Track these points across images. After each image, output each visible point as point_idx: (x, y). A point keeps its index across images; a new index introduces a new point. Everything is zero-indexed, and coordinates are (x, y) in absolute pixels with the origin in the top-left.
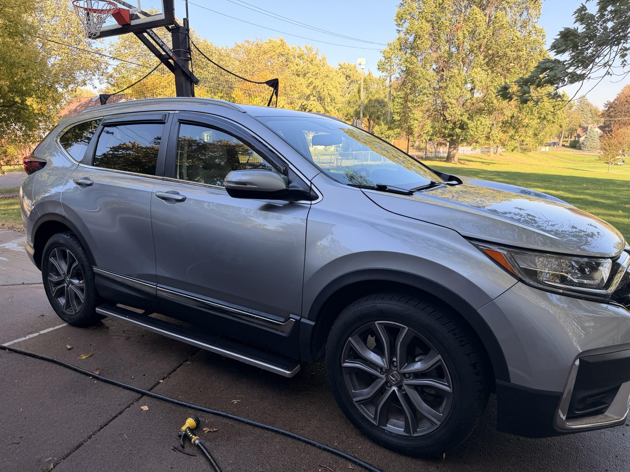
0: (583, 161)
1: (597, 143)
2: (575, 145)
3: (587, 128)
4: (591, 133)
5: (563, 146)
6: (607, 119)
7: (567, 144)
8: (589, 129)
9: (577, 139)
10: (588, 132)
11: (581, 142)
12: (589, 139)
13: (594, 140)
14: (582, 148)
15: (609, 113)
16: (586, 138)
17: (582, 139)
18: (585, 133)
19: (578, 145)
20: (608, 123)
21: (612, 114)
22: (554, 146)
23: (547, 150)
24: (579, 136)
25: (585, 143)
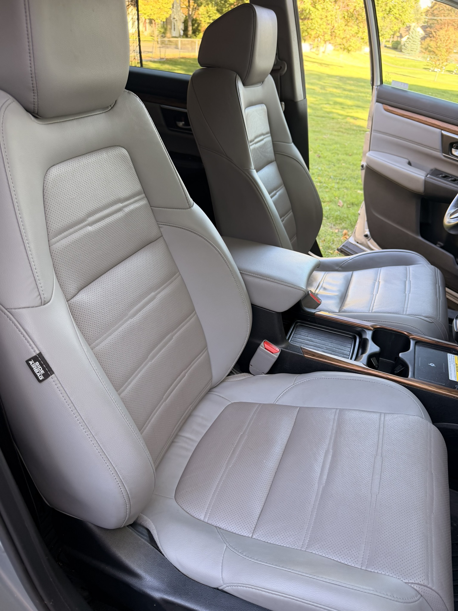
0: (404, 65)
1: (418, 46)
2: (396, 47)
3: (410, 26)
4: (414, 33)
5: (386, 47)
6: (431, 17)
7: (390, 45)
8: (412, 28)
9: (399, 39)
10: (410, 32)
11: (402, 43)
12: (410, 40)
13: (415, 42)
14: (403, 50)
15: (433, 11)
16: (408, 38)
17: (404, 40)
18: (407, 33)
19: (399, 47)
20: (431, 22)
21: (436, 12)
24: (401, 36)
25: (406, 45)
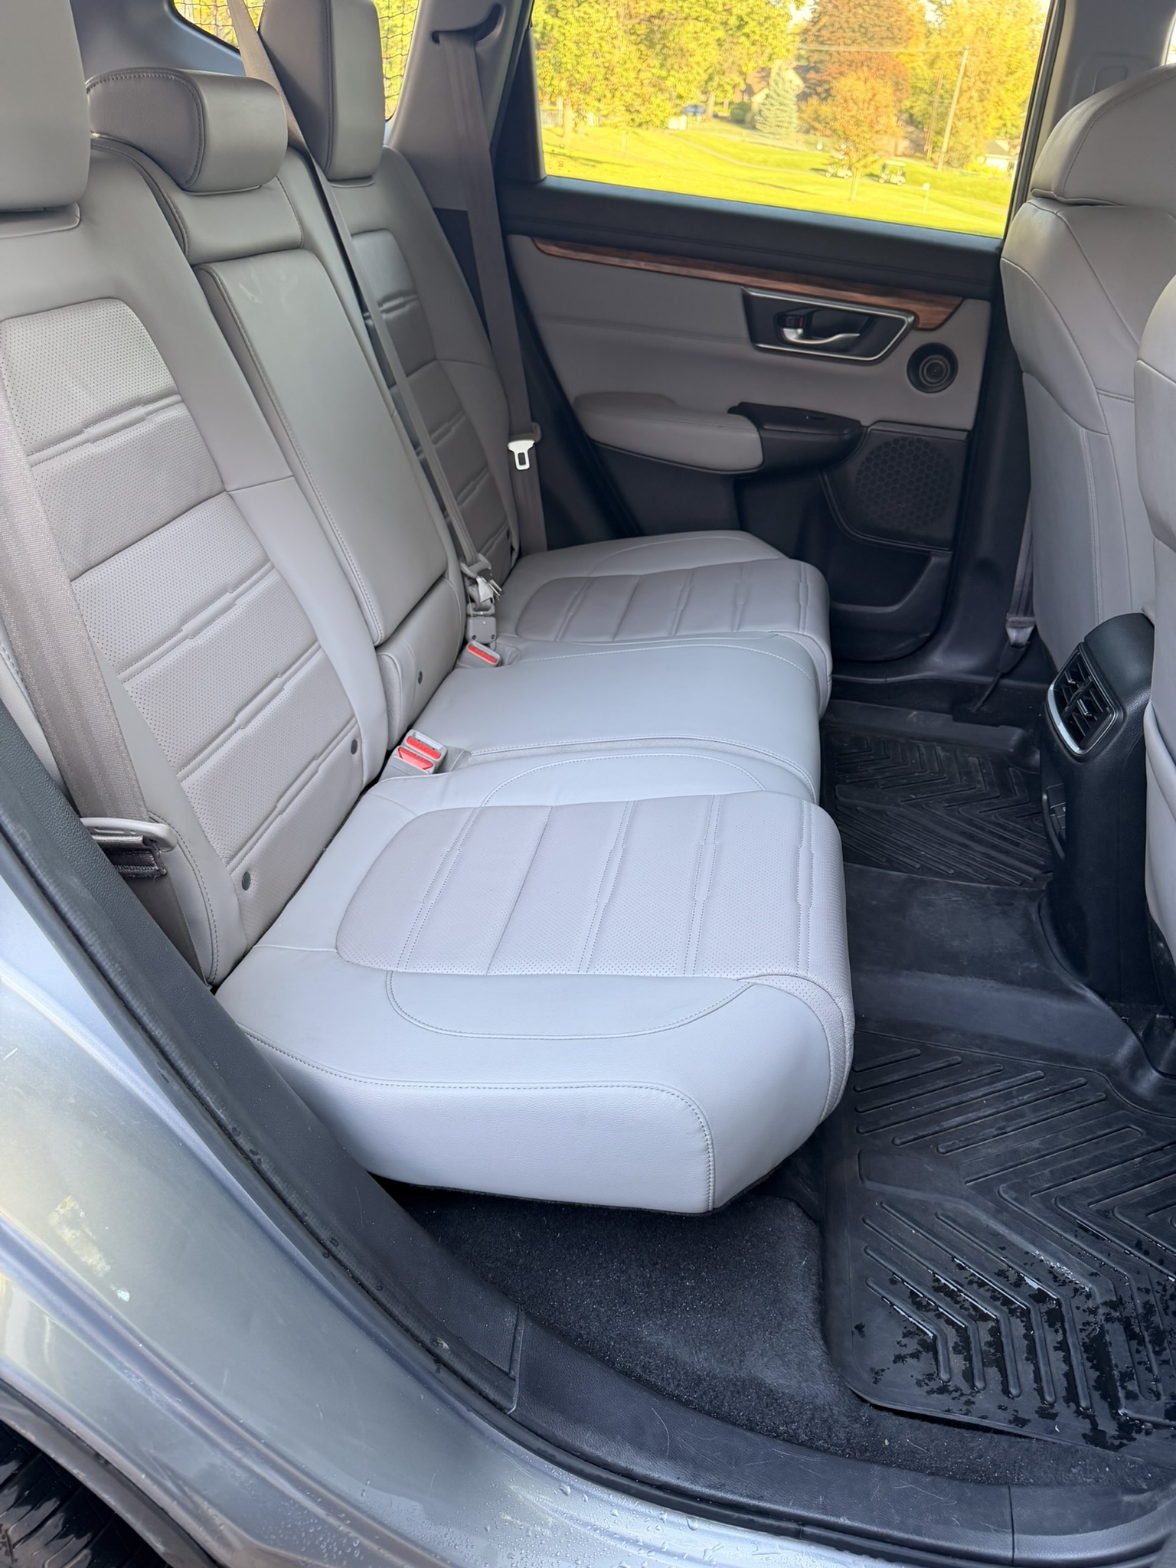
0: (765, 162)
1: (792, 114)
2: (742, 117)
4: (780, 85)
5: (716, 116)
6: (814, 46)
7: (725, 112)
8: (774, 71)
9: (746, 98)
10: (772, 82)
11: (755, 107)
12: (773, 102)
13: (785, 105)
14: (758, 126)
15: (819, 30)
16: (768, 96)
17: (758, 99)
18: (764, 84)
19: (748, 117)
20: (816, 57)
21: (825, 34)
22: (695, 114)
23: (683, 127)
24: (751, 92)
25: (765, 113)
